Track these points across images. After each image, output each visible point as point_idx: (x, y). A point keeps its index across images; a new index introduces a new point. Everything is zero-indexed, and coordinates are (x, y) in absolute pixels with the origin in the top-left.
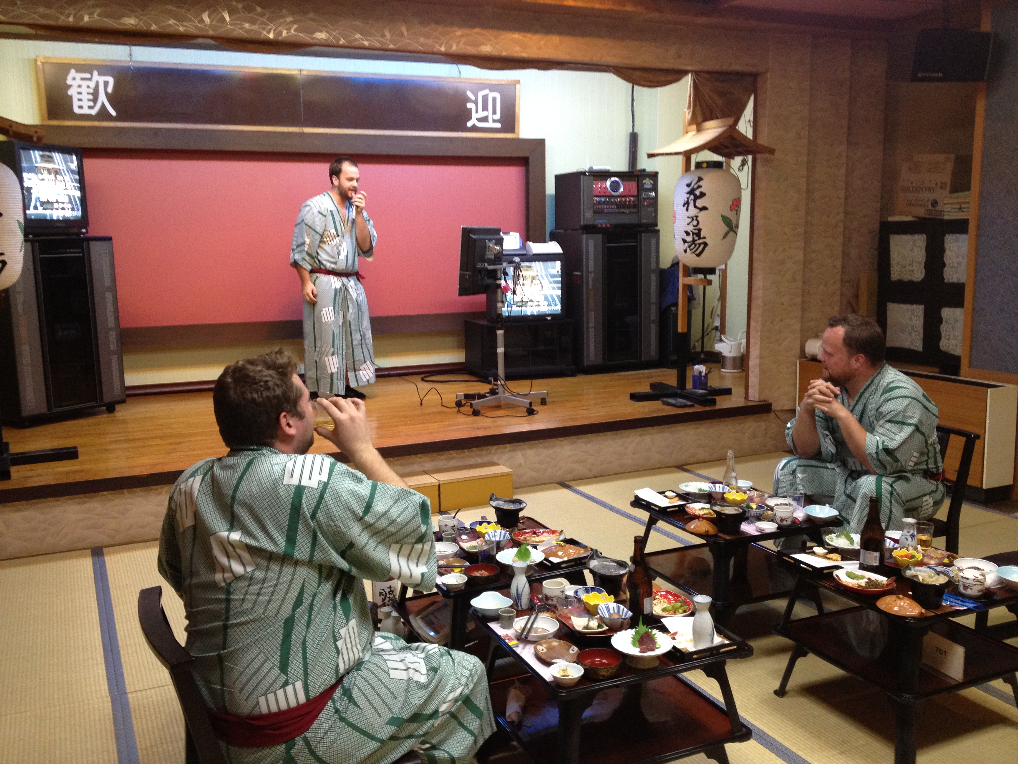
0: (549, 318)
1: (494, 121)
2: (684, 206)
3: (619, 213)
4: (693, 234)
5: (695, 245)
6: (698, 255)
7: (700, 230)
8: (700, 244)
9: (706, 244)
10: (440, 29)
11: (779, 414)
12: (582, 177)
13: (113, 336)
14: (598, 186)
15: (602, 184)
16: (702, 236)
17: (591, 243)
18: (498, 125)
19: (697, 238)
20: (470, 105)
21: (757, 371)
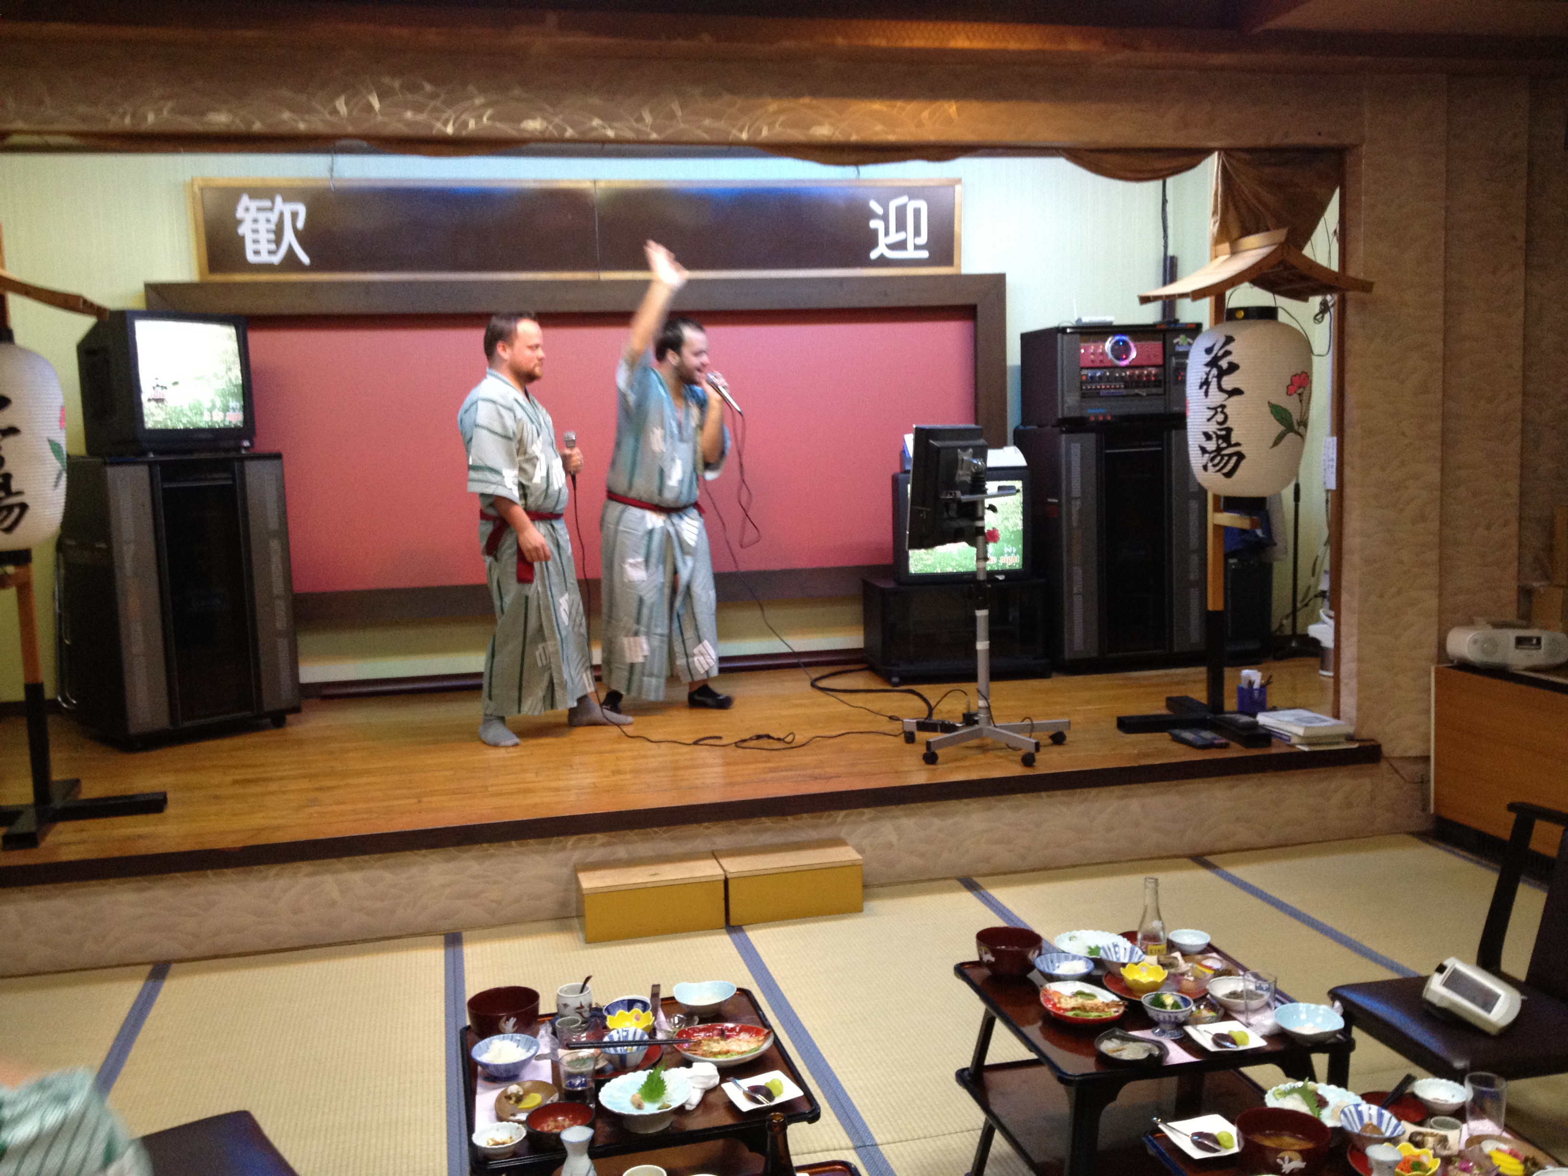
0: (1001, 577)
1: (917, 247)
2: (1201, 387)
3: (1128, 396)
4: (1219, 437)
5: (1223, 456)
6: (1229, 475)
7: (1229, 430)
8: (1230, 456)
9: (1240, 456)
10: (740, 102)
11: (1397, 764)
12: (1059, 335)
13: (281, 609)
14: (1088, 350)
15: (1097, 348)
16: (1233, 442)
17: (1076, 449)
18: (924, 254)
19: (1224, 445)
20: (874, 224)
21: (1353, 684)
